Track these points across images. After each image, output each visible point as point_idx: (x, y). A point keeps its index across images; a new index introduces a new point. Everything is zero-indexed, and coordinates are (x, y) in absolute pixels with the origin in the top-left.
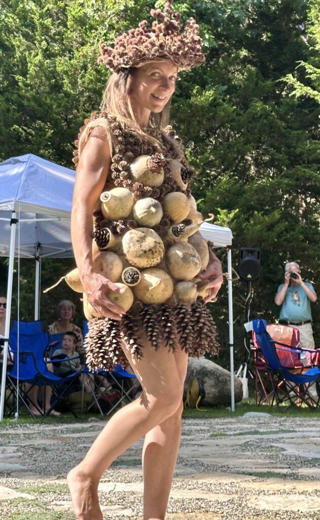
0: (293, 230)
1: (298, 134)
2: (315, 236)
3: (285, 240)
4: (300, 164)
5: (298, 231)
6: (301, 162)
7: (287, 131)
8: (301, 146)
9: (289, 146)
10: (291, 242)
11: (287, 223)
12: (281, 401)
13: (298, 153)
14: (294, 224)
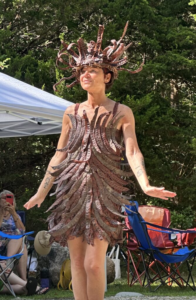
0: (165, 113)
1: (168, 20)
2: (186, 119)
3: (157, 123)
4: (171, 50)
5: (169, 114)
6: (172, 47)
7: (158, 17)
8: (172, 31)
9: (160, 32)
10: (163, 125)
11: (158, 107)
12: (152, 281)
13: (168, 39)
14: (165, 107)
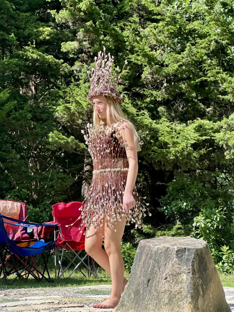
0: (22, 109)
1: (26, 16)
2: (43, 115)
3: (13, 119)
5: (27, 109)
6: (29, 43)
7: (16, 13)
8: (30, 27)
9: (17, 28)
10: (20, 120)
11: (16, 102)
13: (26, 34)
14: (22, 103)
